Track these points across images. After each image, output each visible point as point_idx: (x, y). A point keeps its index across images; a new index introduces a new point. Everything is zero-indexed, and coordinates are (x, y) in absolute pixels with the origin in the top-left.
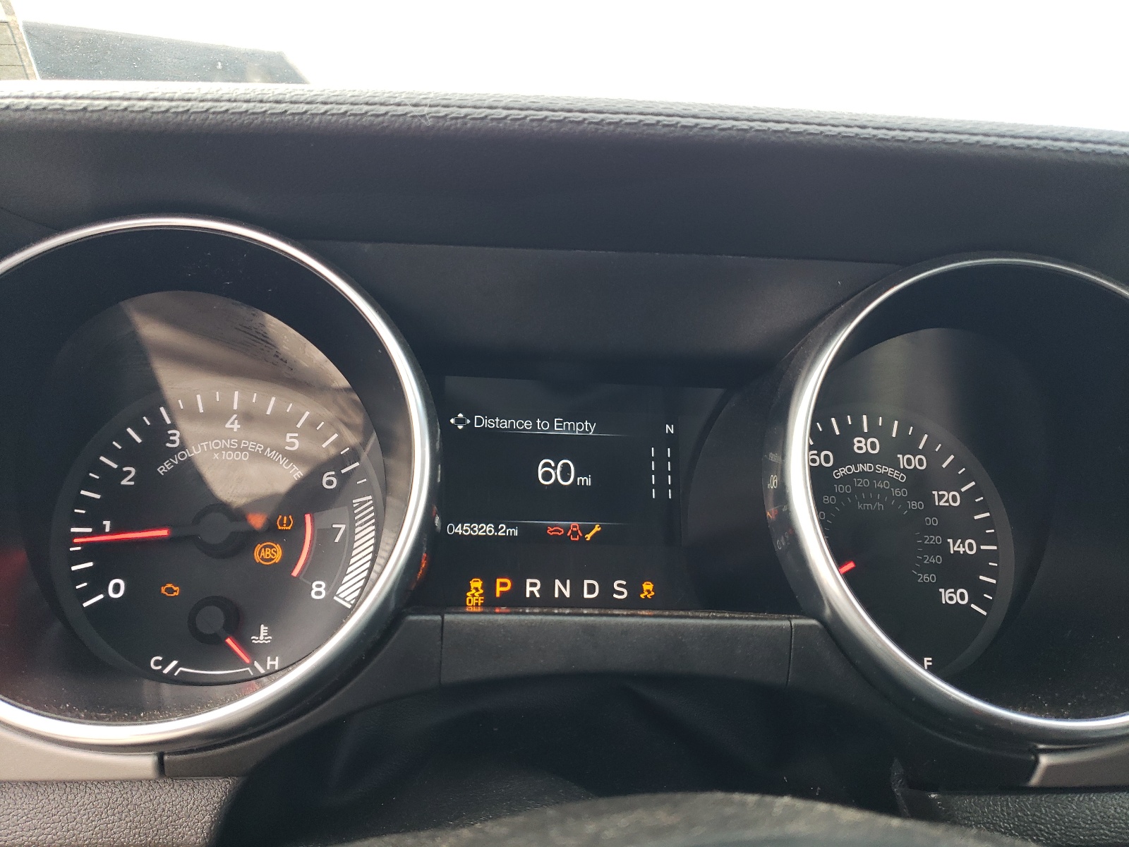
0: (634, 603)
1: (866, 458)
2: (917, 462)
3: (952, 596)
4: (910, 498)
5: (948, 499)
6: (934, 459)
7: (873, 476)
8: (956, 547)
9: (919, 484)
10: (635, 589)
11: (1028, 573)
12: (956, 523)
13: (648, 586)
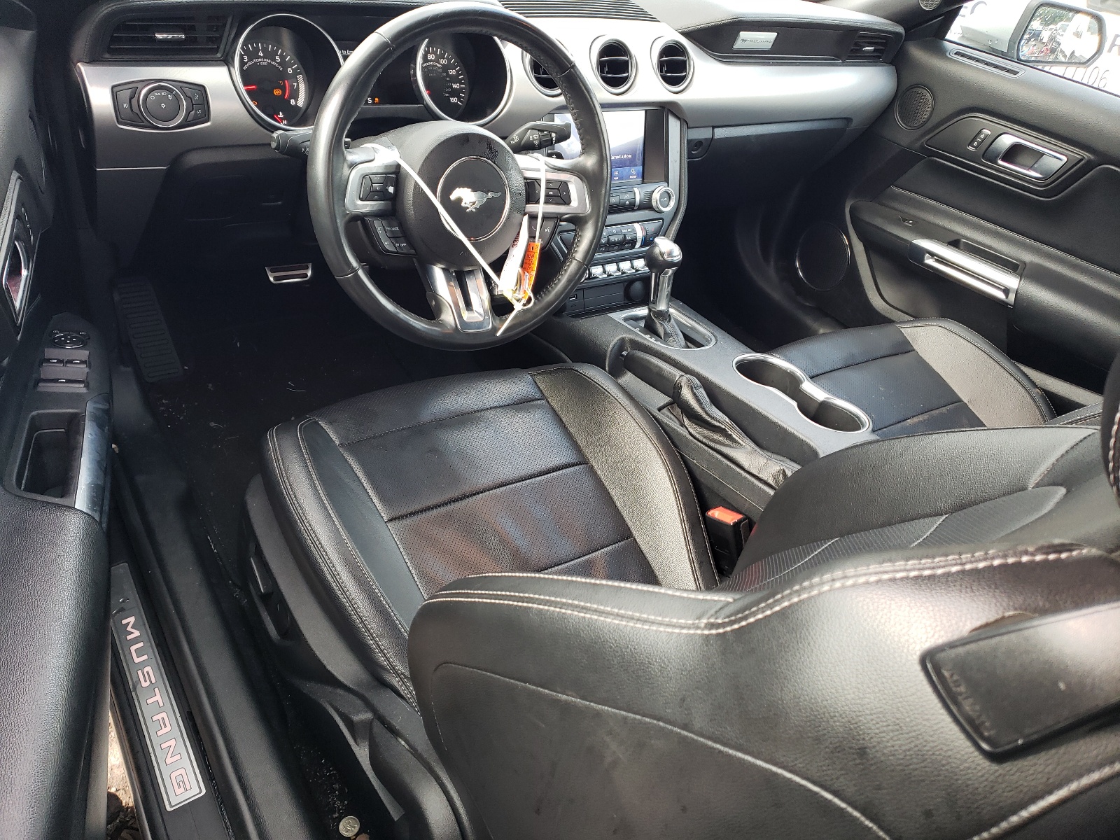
0: (374, 103)
1: (431, 61)
2: (444, 61)
3: (454, 100)
4: (443, 72)
5: (452, 72)
6: (449, 60)
7: (433, 66)
8: (454, 86)
9: (445, 68)
10: (373, 100)
11: (471, 94)
12: (455, 79)
13: (377, 99)
